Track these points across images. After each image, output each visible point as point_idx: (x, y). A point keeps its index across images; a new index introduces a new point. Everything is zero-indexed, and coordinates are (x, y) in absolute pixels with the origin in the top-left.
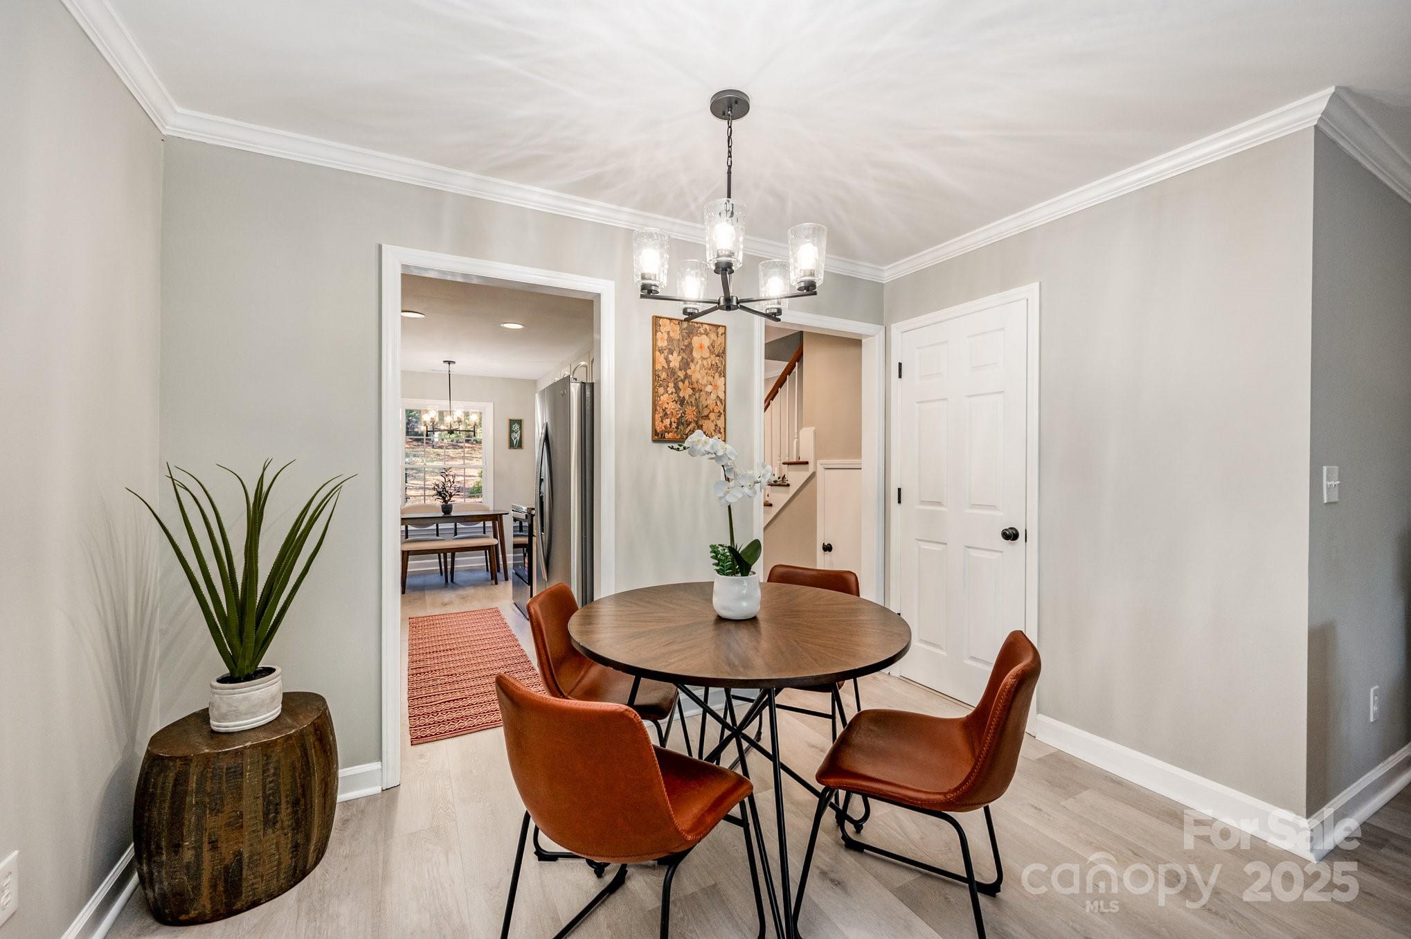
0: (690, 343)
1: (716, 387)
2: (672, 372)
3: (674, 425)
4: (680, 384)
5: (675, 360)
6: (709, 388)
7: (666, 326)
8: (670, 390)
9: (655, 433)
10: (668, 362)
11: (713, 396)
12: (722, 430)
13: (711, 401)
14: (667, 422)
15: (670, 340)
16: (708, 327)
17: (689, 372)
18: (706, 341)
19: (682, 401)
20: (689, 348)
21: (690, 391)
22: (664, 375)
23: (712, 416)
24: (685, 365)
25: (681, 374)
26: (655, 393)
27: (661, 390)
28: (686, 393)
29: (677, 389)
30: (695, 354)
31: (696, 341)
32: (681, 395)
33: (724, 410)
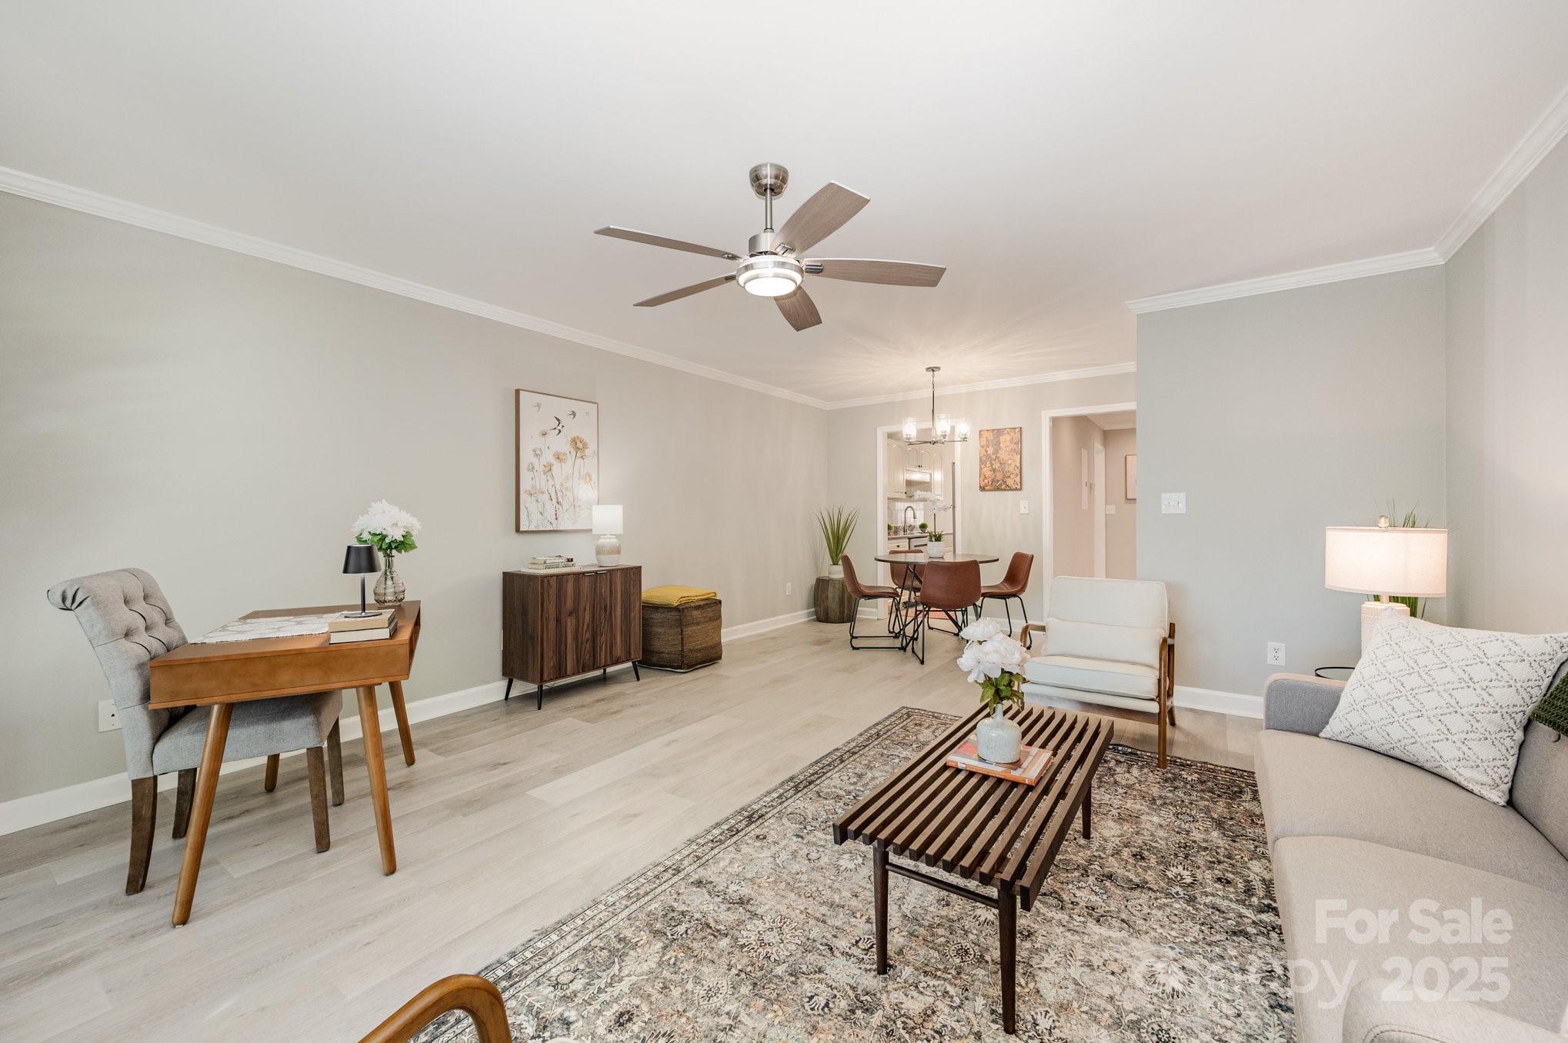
0: (999, 441)
1: (1014, 460)
2: (988, 457)
3: (990, 483)
4: (993, 462)
5: (990, 450)
6: (1010, 462)
7: (985, 434)
8: (987, 466)
9: (980, 487)
10: (987, 452)
11: (1013, 466)
12: (1019, 483)
13: (1011, 469)
14: (986, 481)
15: (987, 440)
16: (1009, 430)
17: (998, 455)
18: (1008, 437)
19: (994, 470)
20: (999, 443)
21: (999, 464)
22: (984, 459)
23: (1012, 476)
24: (996, 452)
25: (994, 457)
26: (981, 469)
27: (983, 466)
28: (997, 465)
29: (992, 465)
30: (1001, 445)
31: (1002, 438)
32: (994, 467)
33: (1021, 472)
